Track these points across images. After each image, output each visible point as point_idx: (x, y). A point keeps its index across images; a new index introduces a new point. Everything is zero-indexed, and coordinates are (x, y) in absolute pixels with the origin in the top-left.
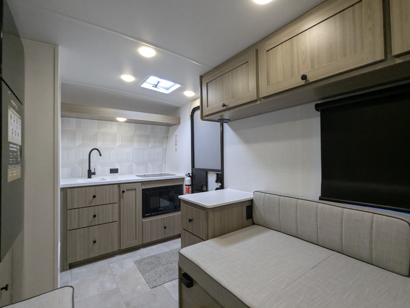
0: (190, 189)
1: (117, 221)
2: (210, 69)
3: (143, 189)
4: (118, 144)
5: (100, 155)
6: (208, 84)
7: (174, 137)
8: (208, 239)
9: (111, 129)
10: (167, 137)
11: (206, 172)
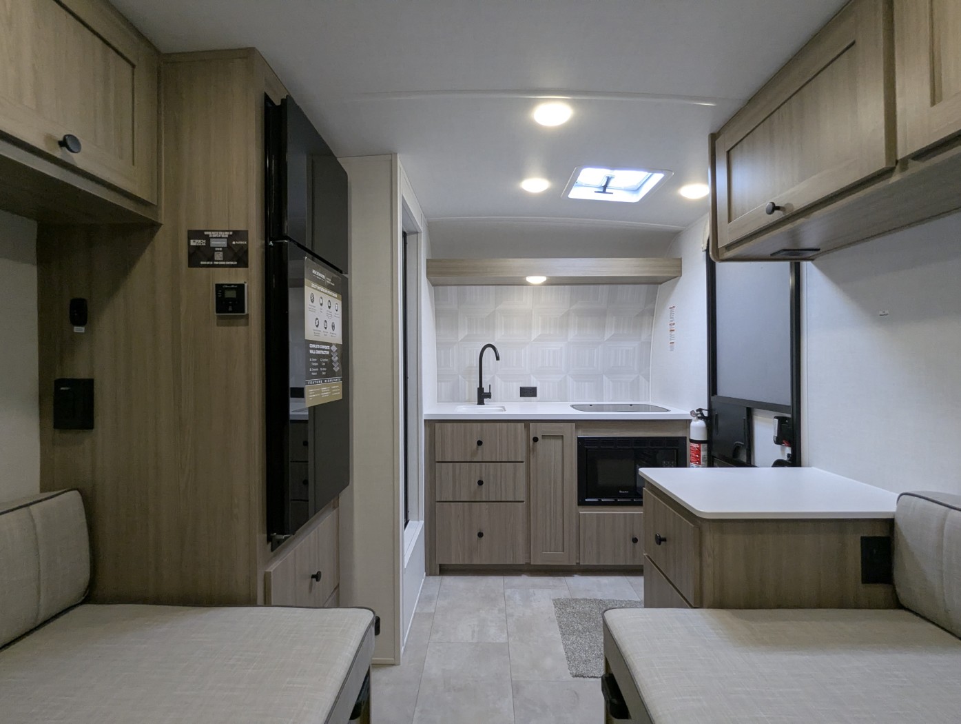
0: (703, 453)
1: (523, 502)
3: (579, 439)
4: (535, 334)
5: (498, 358)
6: (732, 152)
7: (667, 312)
9: (521, 302)
10: (652, 313)
11: (749, 410)
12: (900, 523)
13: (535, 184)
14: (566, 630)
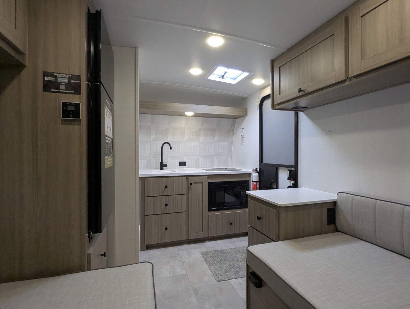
0: (258, 186)
1: (185, 212)
2: (283, 50)
3: (209, 183)
4: (186, 138)
5: (171, 149)
6: (281, 68)
7: (240, 130)
8: (279, 240)
9: (181, 123)
10: (233, 130)
11: (276, 168)
12: (338, 202)
13: (196, 71)
14: (209, 265)
